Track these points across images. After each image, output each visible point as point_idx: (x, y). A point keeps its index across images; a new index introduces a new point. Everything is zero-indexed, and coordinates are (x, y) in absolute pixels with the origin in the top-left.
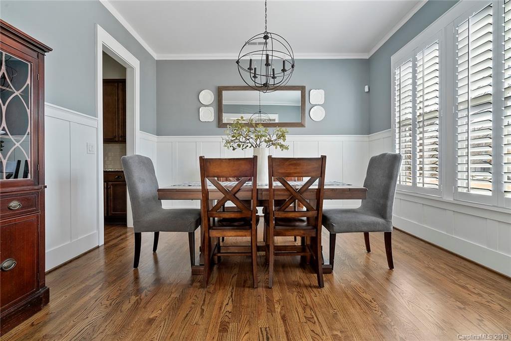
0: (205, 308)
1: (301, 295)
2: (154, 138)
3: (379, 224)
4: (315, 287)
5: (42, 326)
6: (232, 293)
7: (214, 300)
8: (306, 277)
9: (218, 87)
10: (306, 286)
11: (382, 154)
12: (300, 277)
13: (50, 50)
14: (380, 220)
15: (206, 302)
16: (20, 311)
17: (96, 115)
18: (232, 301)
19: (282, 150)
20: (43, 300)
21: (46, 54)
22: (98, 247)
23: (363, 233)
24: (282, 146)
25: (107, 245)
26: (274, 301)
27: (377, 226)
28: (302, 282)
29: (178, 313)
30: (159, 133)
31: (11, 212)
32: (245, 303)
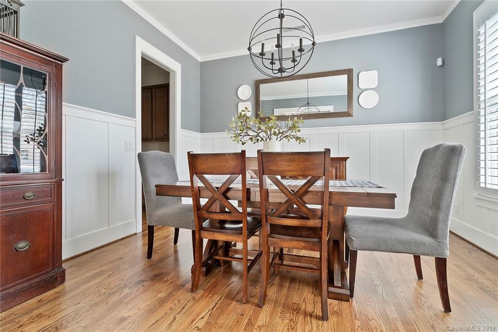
0: (178, 317)
1: (293, 325)
2: (198, 135)
3: (424, 245)
4: (317, 318)
5: (44, 304)
6: (216, 304)
7: (193, 309)
8: (311, 301)
9: (256, 80)
10: (305, 314)
11: (435, 147)
12: (304, 299)
13: (66, 60)
14: (427, 239)
15: (184, 311)
16: (33, 287)
17: (134, 116)
18: (210, 315)
19: (299, 143)
20: (59, 279)
21: (63, 64)
22: (136, 234)
23: (412, 256)
24: (297, 138)
25: (143, 233)
26: (255, 325)
27: (422, 248)
28: (303, 307)
29: (150, 317)
30: (202, 130)
31: (26, 202)
32: (221, 321)
